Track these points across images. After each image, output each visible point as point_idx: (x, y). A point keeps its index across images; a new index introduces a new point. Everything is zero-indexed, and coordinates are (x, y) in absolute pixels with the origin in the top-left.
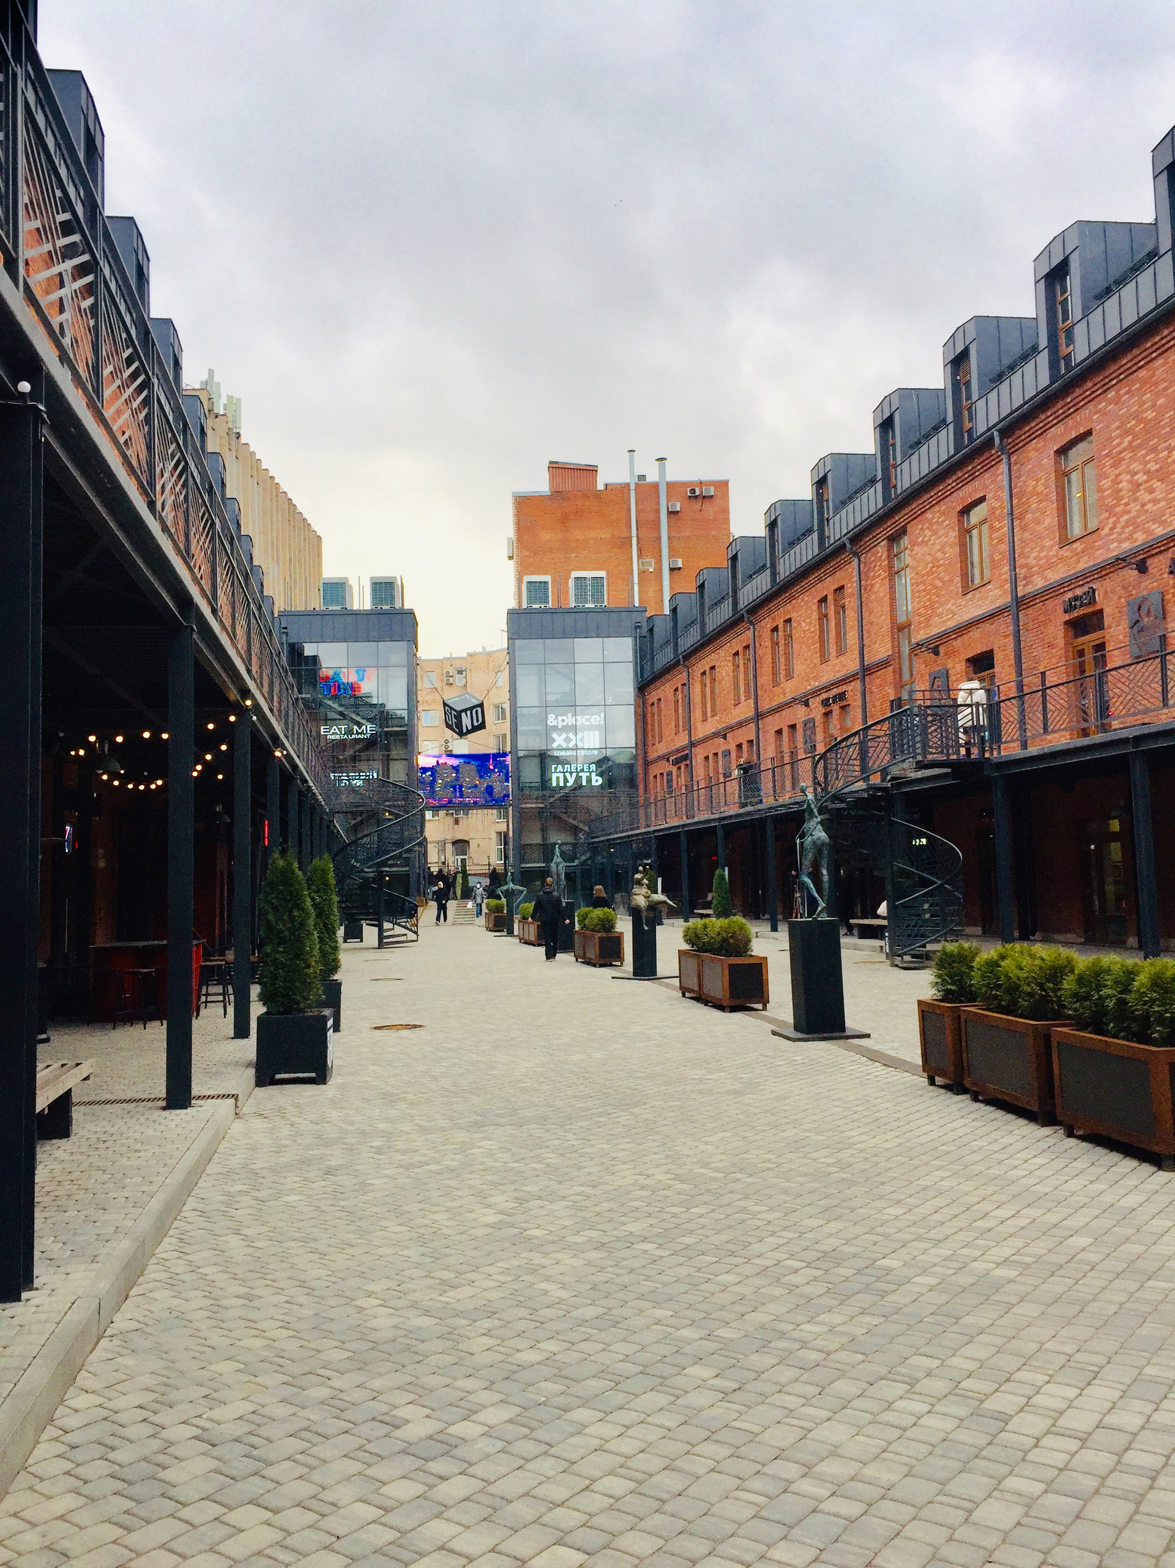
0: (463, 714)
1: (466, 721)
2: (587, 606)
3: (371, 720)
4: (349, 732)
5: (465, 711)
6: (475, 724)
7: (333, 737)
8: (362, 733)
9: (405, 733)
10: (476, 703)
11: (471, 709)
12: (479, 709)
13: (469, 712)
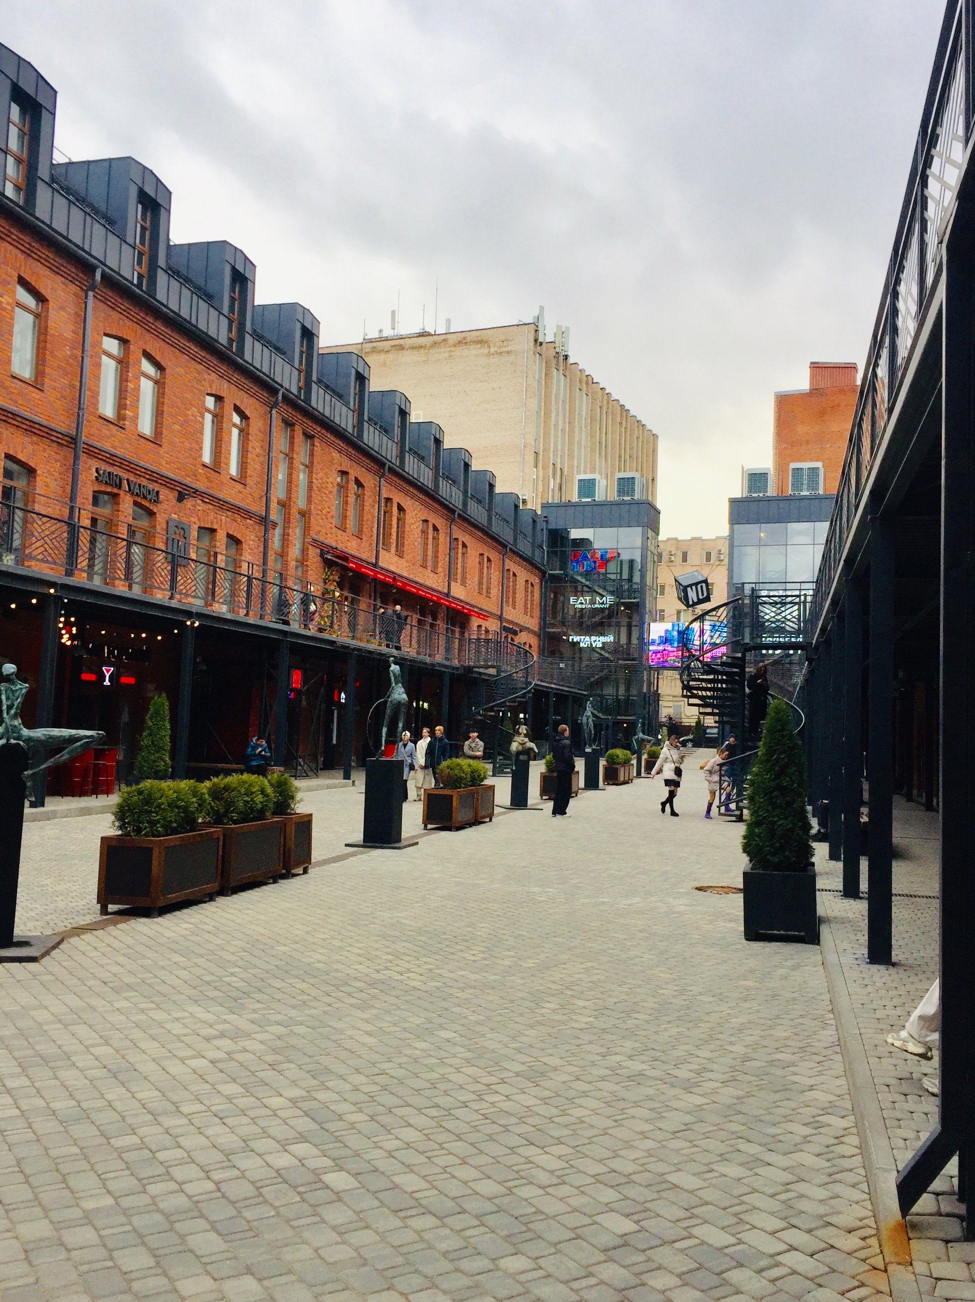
0: (689, 589)
1: (692, 595)
2: (802, 494)
3: (612, 593)
4: (593, 602)
5: (691, 586)
6: (701, 597)
7: (580, 606)
8: (603, 603)
9: (637, 605)
10: (701, 578)
11: (696, 584)
12: (704, 585)
13: (694, 587)
